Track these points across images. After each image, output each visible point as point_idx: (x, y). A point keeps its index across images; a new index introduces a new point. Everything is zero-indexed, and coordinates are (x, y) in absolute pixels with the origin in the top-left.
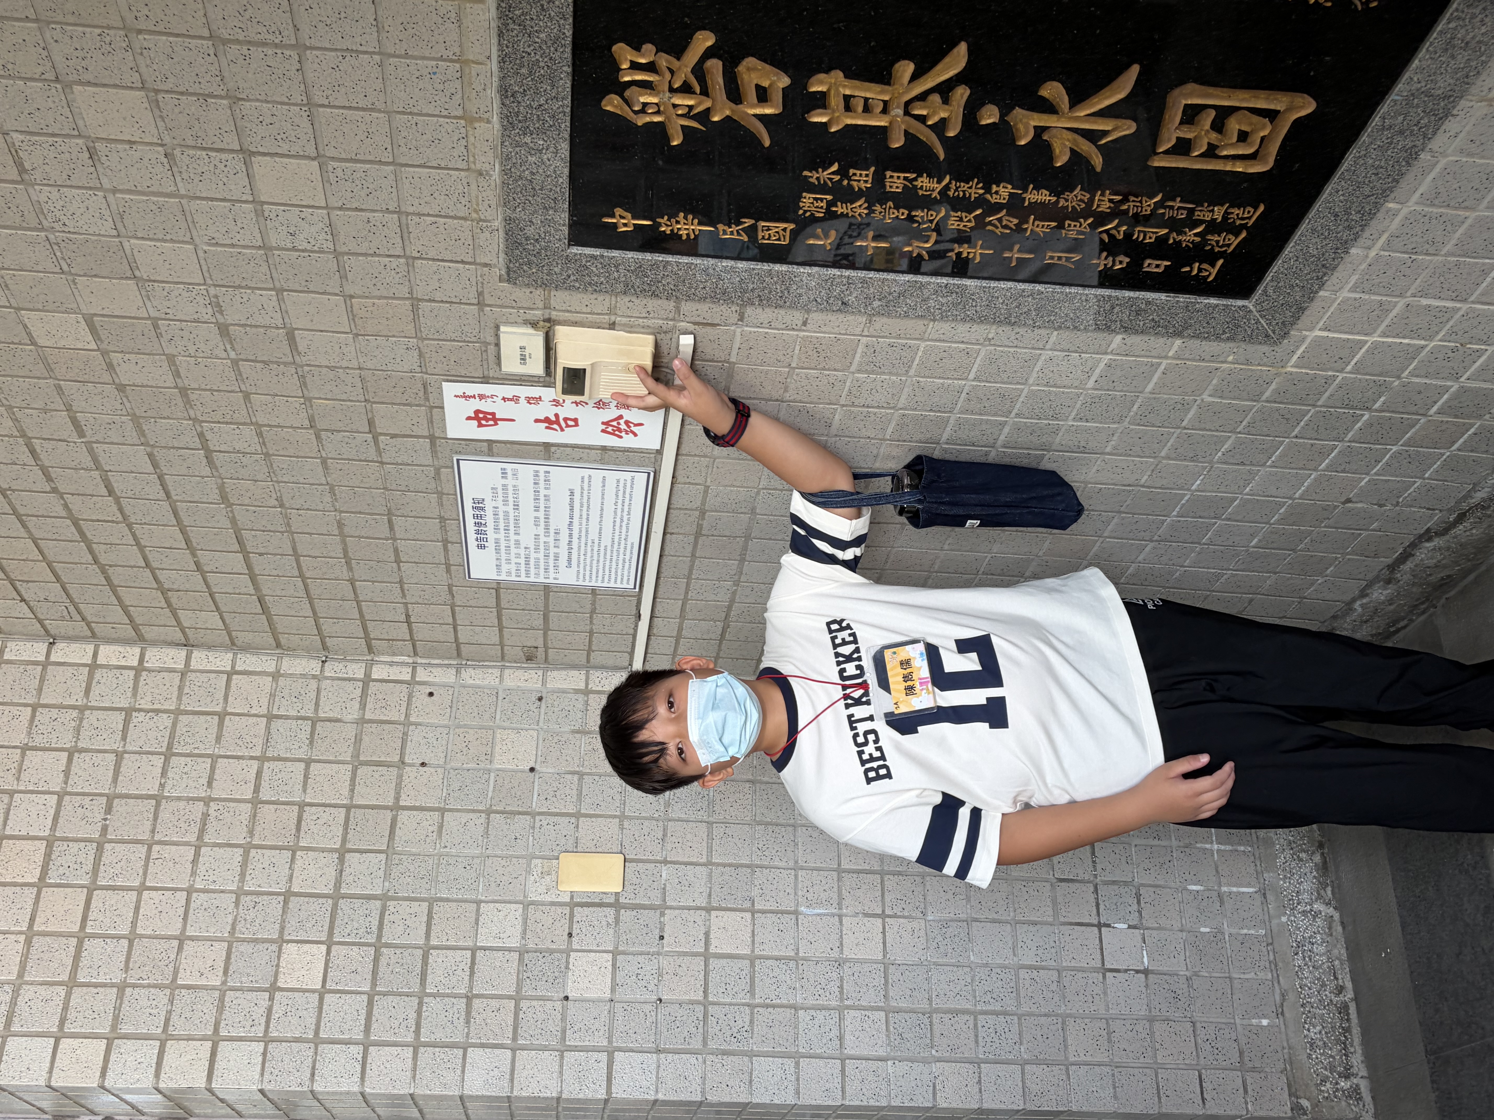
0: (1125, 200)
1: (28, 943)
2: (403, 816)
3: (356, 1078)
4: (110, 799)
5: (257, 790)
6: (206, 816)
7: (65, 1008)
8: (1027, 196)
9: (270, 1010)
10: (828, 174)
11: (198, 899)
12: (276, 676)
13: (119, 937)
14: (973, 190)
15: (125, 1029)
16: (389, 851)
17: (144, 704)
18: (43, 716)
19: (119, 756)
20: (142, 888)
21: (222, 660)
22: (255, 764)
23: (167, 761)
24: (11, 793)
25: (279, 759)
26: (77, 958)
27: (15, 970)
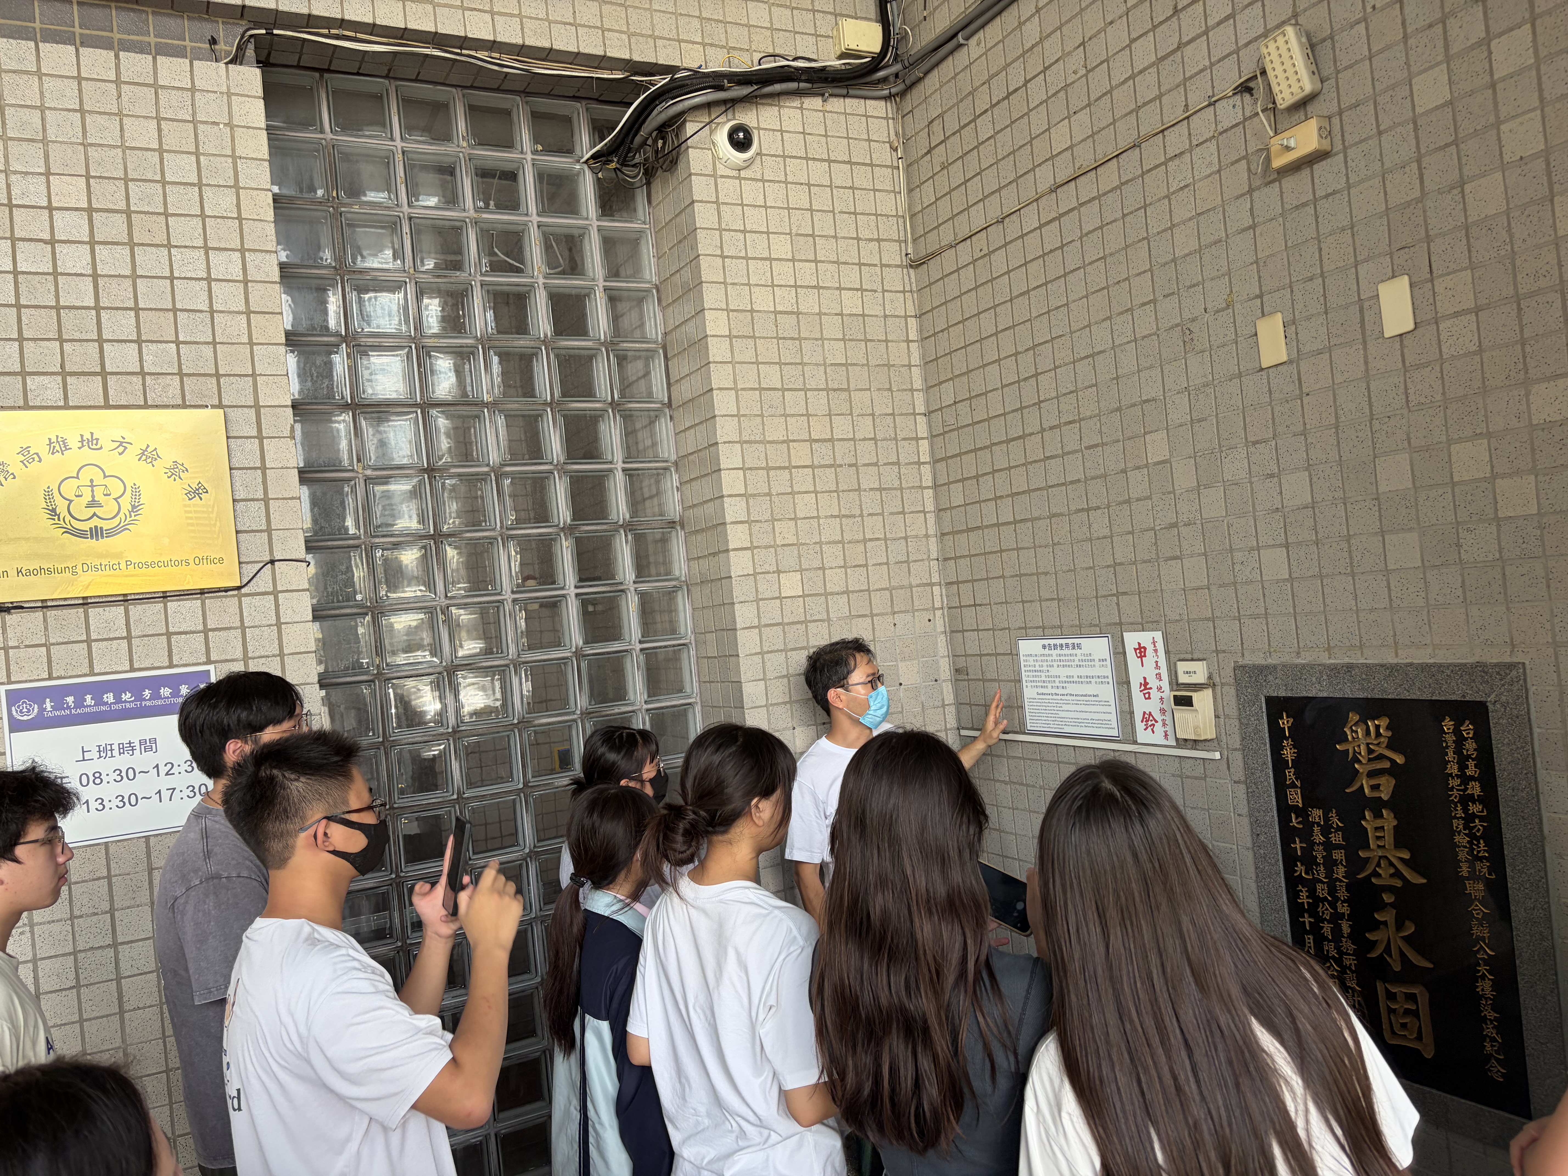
0: (1352, 972)
1: (784, 442)
2: (869, 620)
3: (744, 625)
4: (855, 465)
5: (871, 540)
6: (854, 516)
7: (756, 469)
8: (1344, 922)
9: (768, 573)
10: (1335, 821)
11: (814, 522)
12: (927, 536)
13: (792, 487)
14: (1342, 894)
15: (751, 501)
16: (851, 617)
17: (903, 471)
18: (889, 419)
19: (876, 464)
20: (816, 492)
21: (930, 506)
22: (882, 536)
23: (877, 489)
24: (851, 414)
25: (887, 548)
26: (780, 468)
27: (771, 439)
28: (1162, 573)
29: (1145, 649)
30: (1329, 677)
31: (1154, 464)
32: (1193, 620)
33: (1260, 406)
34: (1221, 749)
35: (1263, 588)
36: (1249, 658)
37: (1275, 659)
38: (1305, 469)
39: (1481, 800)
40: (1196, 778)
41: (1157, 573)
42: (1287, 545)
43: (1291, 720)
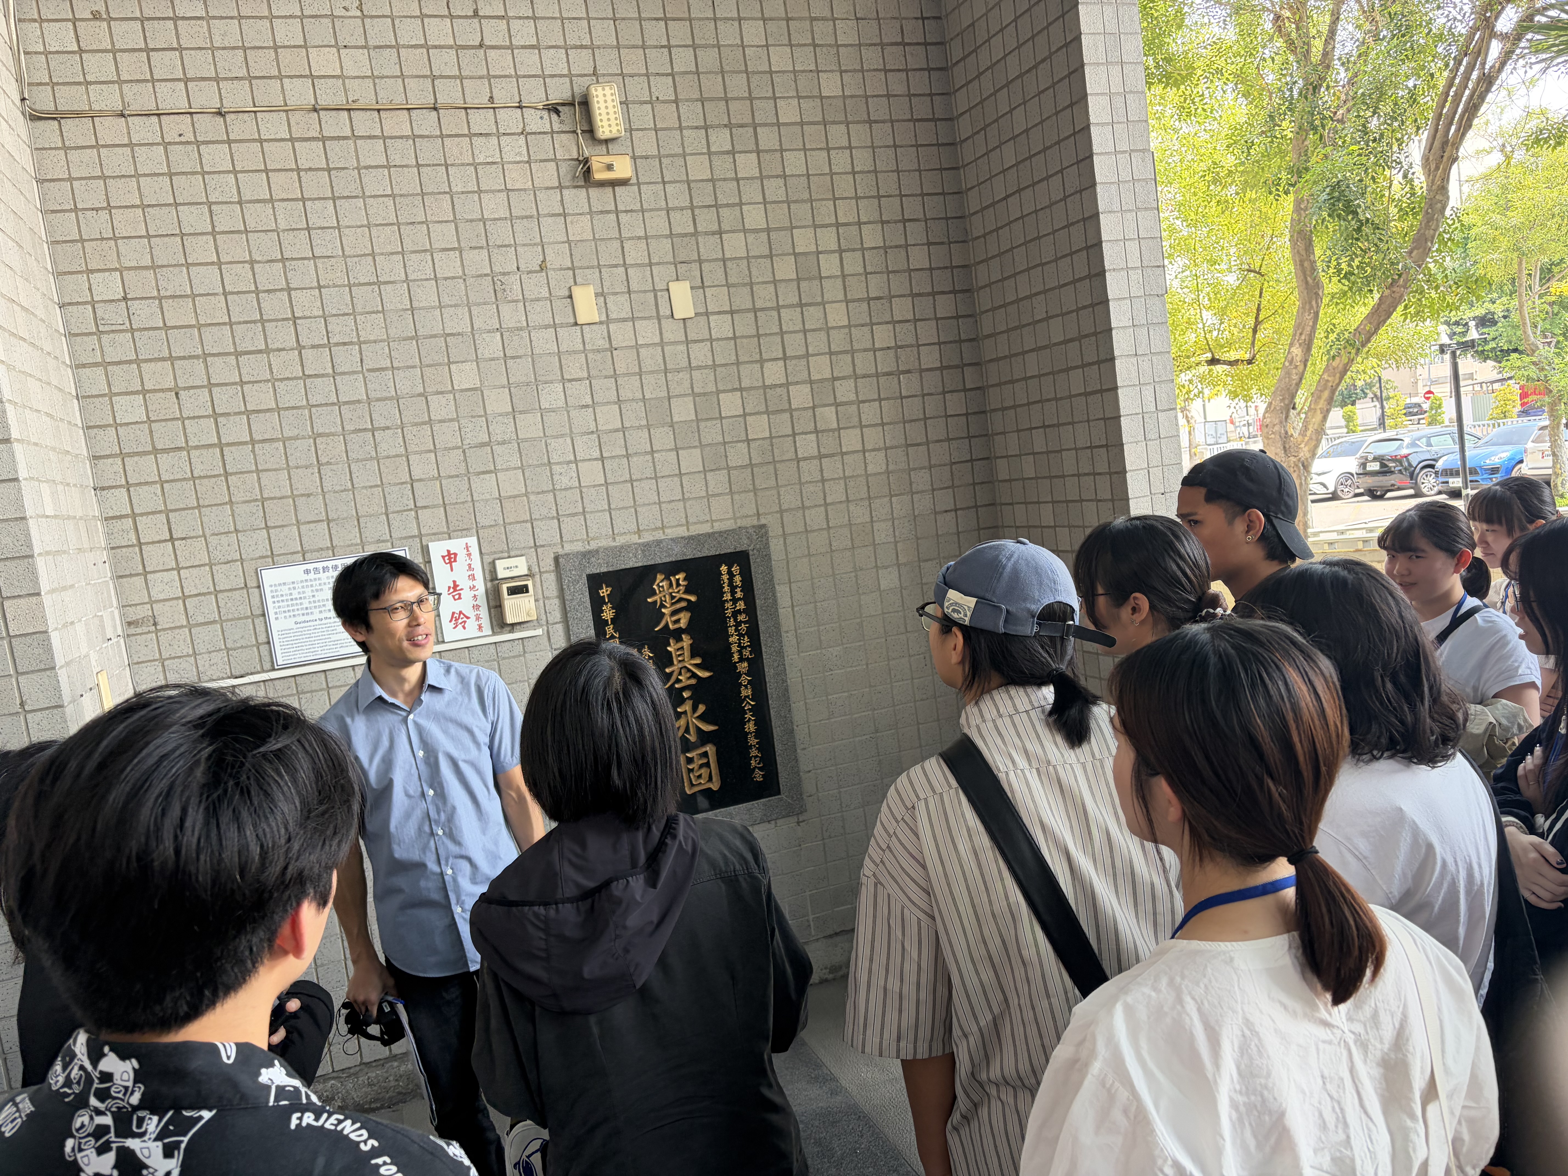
12: (81, 457)
21: (78, 420)
28: (473, 486)
29: (455, 554)
30: (643, 551)
31: (462, 391)
32: (510, 524)
33: (575, 352)
34: (541, 626)
35: (581, 492)
36: (568, 548)
37: (593, 546)
38: (616, 403)
39: (745, 611)
40: (514, 657)
41: (467, 486)
42: (602, 459)
43: (609, 589)
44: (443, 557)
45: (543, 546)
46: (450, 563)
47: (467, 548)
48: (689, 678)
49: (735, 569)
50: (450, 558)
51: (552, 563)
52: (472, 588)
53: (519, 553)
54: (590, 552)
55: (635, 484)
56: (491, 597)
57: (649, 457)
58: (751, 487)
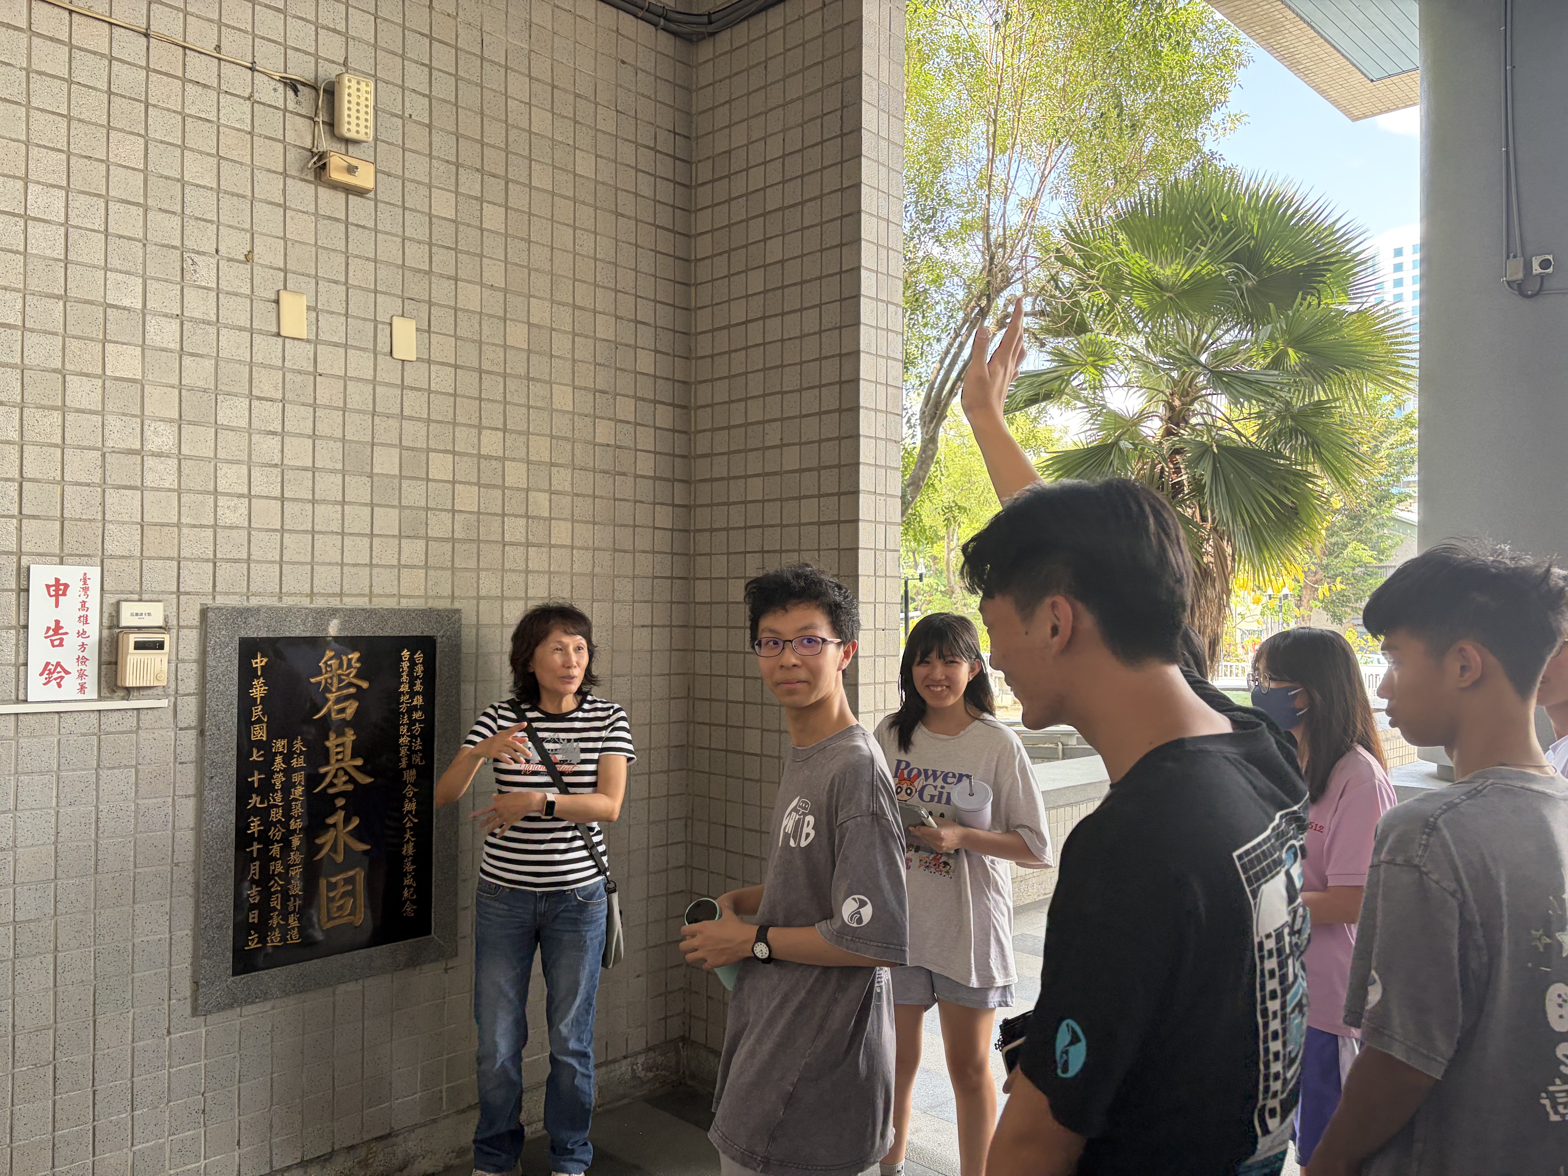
8: (296, 836)
10: (299, 747)
14: (297, 811)
28: (108, 501)
29: (66, 586)
30: (315, 619)
31: (116, 379)
32: (149, 558)
33: (271, 367)
34: (167, 696)
35: (249, 534)
36: (220, 601)
37: (254, 602)
38: (309, 437)
39: (422, 708)
40: (122, 733)
41: (99, 500)
42: (282, 499)
43: (265, 660)
44: (48, 587)
45: (188, 593)
46: (57, 596)
47: (85, 580)
48: (345, 783)
49: (419, 656)
50: (58, 589)
51: (197, 617)
52: (82, 634)
53: (155, 597)
54: (248, 610)
55: (316, 537)
56: (105, 649)
57: (339, 508)
58: (449, 564)
